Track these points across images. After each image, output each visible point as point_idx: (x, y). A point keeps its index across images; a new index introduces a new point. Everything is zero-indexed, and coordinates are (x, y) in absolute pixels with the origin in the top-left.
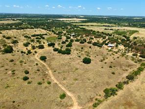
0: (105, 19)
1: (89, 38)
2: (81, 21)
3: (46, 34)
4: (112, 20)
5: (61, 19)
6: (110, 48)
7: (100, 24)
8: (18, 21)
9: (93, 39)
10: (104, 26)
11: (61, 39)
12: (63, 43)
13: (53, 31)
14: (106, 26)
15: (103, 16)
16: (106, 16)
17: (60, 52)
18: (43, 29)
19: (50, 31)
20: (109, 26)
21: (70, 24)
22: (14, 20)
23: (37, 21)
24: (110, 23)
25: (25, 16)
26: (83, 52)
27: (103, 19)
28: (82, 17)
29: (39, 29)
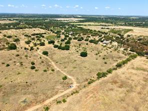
0: (103, 18)
1: (86, 36)
2: (79, 20)
3: (45, 33)
4: (109, 20)
5: (59, 19)
6: (105, 45)
7: (97, 24)
8: (15, 21)
9: (89, 37)
10: (101, 25)
11: (60, 37)
12: (62, 40)
13: (51, 31)
14: (103, 25)
15: (101, 16)
16: (103, 16)
17: (60, 48)
18: (41, 28)
19: (49, 30)
20: (105, 25)
21: (67, 24)
22: (10, 20)
23: (34, 21)
24: (107, 22)
25: (21, 16)
26: (81, 48)
27: (100, 18)
28: (80, 16)
29: (37, 29)
